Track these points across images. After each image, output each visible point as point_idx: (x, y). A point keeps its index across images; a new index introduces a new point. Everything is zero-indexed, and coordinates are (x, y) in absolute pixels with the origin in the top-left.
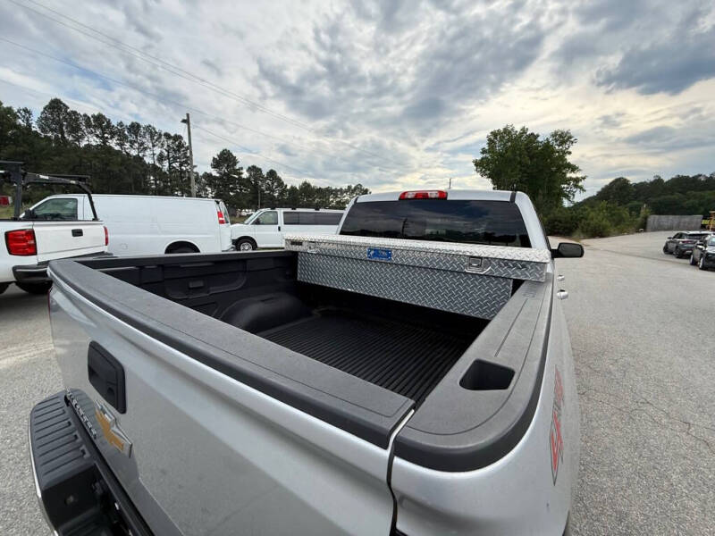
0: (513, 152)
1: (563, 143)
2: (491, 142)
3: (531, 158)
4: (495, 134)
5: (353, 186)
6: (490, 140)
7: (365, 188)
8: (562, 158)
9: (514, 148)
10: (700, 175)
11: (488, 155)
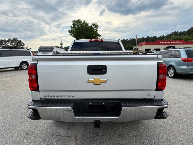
0: (82, 28)
1: (96, 27)
2: (74, 24)
3: (88, 31)
4: (75, 21)
5: (12, 39)
6: (73, 23)
7: (19, 40)
8: (96, 32)
9: (82, 27)
10: (127, 39)
11: (73, 29)
